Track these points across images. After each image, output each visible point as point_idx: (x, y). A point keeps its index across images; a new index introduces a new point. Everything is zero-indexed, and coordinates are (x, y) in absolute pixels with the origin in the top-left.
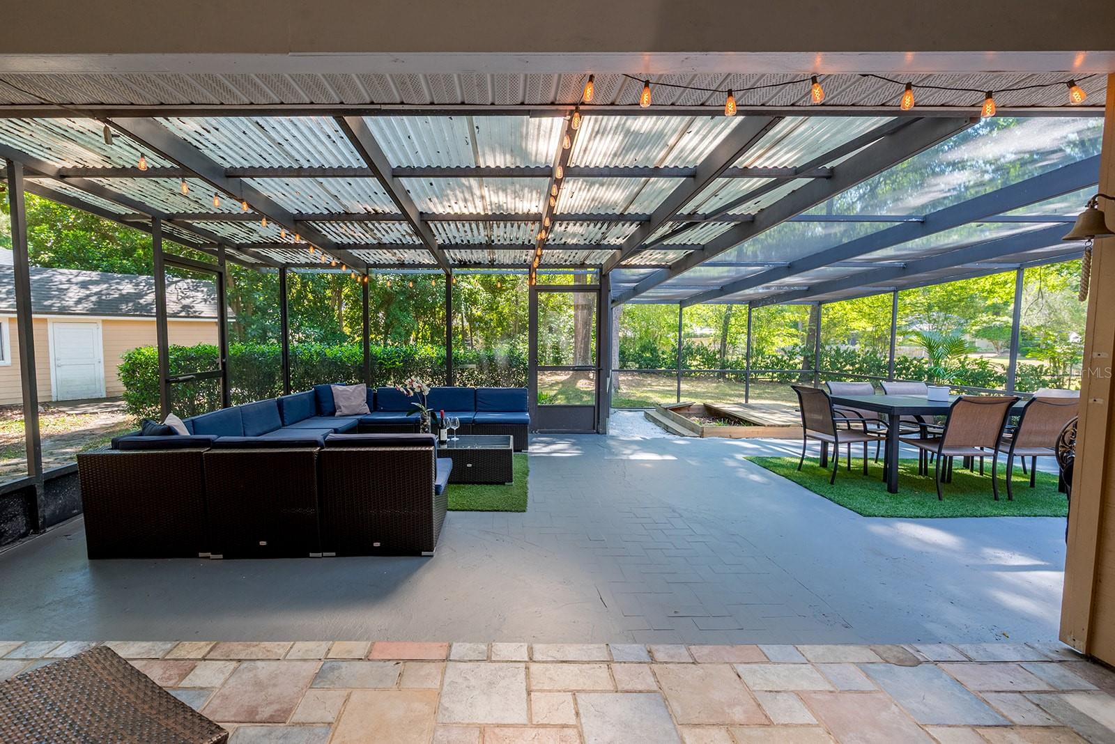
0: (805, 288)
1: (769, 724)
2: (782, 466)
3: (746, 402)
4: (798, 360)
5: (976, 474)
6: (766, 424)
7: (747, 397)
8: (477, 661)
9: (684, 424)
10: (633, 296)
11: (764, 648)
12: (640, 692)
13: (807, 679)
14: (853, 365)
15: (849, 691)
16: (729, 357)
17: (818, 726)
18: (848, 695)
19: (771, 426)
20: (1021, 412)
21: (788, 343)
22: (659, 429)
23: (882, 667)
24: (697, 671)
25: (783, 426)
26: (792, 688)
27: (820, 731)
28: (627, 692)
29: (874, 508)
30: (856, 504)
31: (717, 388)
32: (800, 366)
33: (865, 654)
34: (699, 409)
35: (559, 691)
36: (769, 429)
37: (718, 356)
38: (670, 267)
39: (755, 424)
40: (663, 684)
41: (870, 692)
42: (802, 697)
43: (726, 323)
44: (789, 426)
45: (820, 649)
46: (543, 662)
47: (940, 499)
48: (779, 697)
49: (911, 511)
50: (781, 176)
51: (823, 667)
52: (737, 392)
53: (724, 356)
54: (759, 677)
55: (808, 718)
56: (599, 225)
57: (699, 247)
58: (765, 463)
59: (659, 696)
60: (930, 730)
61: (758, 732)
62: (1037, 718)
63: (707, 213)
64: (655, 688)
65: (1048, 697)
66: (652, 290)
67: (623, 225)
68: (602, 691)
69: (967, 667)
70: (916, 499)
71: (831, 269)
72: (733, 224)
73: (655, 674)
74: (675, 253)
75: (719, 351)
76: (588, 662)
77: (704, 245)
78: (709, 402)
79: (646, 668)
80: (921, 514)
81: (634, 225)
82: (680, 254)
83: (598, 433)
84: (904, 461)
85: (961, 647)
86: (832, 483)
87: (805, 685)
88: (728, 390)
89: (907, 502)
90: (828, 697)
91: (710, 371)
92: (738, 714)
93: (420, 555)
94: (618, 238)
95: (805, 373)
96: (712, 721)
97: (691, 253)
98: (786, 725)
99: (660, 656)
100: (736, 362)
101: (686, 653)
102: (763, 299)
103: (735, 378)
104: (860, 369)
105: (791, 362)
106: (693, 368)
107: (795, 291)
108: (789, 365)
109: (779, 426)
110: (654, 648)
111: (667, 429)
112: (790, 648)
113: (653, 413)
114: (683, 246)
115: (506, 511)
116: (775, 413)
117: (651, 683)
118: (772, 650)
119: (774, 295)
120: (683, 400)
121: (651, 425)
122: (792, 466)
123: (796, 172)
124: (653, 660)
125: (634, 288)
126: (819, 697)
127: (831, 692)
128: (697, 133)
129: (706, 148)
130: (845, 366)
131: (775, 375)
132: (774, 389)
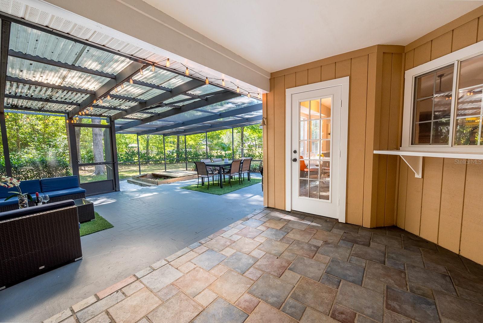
0: (183, 130)
1: (235, 242)
2: (192, 188)
3: (166, 171)
4: (175, 154)
5: (234, 180)
6: (178, 177)
7: (166, 169)
8: (151, 272)
9: (148, 182)
10: (120, 130)
11: (223, 229)
12: (205, 251)
13: (235, 231)
14: (191, 155)
15: (243, 229)
16: (151, 155)
17: (242, 237)
18: (243, 230)
19: (180, 177)
20: (242, 163)
21: (171, 149)
22: (137, 186)
23: (244, 222)
24: (214, 241)
25: (183, 176)
26: (234, 233)
27: (243, 238)
28: (202, 253)
29: (220, 193)
30: (217, 193)
31: (148, 167)
32: (176, 157)
33: (241, 222)
34: (150, 175)
35: (185, 263)
36: (180, 178)
37: (146, 155)
38: (142, 120)
39: (174, 177)
40: (209, 247)
41: (245, 227)
42: (236, 234)
43: (148, 142)
44: (185, 176)
45: (233, 224)
46: (173, 260)
47: (231, 187)
48: (232, 236)
49: (228, 191)
50: (194, 97)
51: (236, 227)
52: (157, 168)
53: (148, 155)
54: (227, 235)
55: (240, 237)
56: (121, 100)
57: (157, 114)
58: (187, 188)
59: (211, 250)
60: (257, 228)
61: (234, 244)
62: (267, 219)
63: (166, 103)
64: (208, 249)
65: (266, 216)
66: (131, 128)
67: (132, 102)
68: (196, 257)
69: (255, 216)
70: (227, 188)
71: (196, 125)
72: (172, 108)
73: (205, 246)
74: (147, 115)
75: (146, 153)
76: (187, 253)
77: (159, 114)
78: (153, 172)
79: (202, 246)
80: (230, 191)
81: (137, 103)
82: (149, 115)
83: (116, 191)
84: (226, 179)
85: (253, 213)
86: (208, 189)
87: (236, 232)
88: (153, 168)
89: (226, 189)
90: (240, 232)
91: (143, 161)
92: (228, 243)
93: (74, 261)
94: (126, 107)
95: (178, 159)
96: (225, 247)
97: (153, 116)
98: (237, 240)
99: (203, 242)
100: (153, 157)
101: (208, 239)
102: (169, 133)
103: (153, 163)
104: (193, 157)
105: (173, 155)
106: (136, 161)
107: (180, 131)
108: (172, 157)
109: (182, 177)
110: (200, 241)
111: (141, 185)
112: (227, 227)
113: (131, 180)
114: (152, 113)
115: (104, 230)
116: (178, 173)
117: (206, 249)
118: (225, 229)
119: (173, 132)
120: (142, 173)
121: (133, 185)
122: (195, 187)
123: (199, 97)
124: (202, 244)
125: (120, 127)
126: (239, 232)
127: (240, 231)
128: (178, 79)
129: (178, 84)
130: (189, 156)
131: (168, 161)
132: (169, 166)
